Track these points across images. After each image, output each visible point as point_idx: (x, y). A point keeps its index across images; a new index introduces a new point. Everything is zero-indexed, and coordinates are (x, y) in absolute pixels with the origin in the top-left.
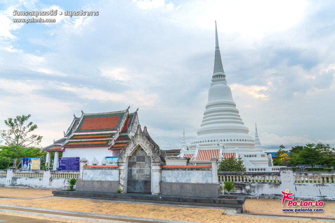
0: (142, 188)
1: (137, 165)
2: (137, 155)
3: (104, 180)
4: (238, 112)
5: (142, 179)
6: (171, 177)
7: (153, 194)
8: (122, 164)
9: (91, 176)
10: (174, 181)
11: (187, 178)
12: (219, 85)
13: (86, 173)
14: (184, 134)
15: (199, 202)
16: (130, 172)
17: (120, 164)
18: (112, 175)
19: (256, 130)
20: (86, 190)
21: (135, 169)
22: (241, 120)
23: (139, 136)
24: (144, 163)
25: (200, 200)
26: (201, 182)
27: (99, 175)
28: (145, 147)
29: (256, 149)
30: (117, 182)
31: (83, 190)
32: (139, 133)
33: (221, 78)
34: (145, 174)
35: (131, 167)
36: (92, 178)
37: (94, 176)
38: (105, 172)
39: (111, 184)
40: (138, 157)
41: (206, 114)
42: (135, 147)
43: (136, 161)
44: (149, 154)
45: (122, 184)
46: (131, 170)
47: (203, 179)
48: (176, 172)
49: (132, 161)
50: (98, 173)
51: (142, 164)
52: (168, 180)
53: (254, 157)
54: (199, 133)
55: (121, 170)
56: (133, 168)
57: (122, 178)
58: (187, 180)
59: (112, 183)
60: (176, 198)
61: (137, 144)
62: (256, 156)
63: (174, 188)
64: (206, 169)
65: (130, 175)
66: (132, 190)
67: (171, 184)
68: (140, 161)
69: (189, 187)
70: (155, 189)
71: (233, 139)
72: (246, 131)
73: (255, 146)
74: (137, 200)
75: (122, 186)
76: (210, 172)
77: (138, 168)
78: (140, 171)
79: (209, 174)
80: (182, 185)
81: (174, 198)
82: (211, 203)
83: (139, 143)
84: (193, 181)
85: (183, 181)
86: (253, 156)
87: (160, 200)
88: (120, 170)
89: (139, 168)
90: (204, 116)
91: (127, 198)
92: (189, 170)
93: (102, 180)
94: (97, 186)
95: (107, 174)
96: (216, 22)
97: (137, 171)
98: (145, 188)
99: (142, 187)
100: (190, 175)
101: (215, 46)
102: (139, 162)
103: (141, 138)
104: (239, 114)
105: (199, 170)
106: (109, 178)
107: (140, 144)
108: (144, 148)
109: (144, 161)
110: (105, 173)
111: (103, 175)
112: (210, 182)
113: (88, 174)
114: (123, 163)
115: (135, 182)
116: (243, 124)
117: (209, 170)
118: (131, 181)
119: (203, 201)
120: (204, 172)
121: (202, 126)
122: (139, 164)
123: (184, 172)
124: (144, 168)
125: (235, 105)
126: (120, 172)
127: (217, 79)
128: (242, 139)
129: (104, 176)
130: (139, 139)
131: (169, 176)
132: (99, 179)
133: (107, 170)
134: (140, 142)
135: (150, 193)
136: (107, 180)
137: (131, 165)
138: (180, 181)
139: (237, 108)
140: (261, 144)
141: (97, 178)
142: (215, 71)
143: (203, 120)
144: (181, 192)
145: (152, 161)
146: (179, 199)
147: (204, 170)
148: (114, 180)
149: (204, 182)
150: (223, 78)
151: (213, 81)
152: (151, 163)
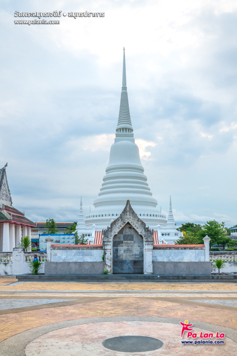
0: (130, 269)
1: (124, 244)
2: (124, 233)
3: (82, 261)
4: (145, 179)
5: (131, 259)
6: (163, 257)
7: (145, 273)
8: (108, 243)
9: (63, 257)
10: (166, 260)
11: (180, 257)
12: (125, 142)
13: (56, 254)
14: (81, 205)
15: (198, 279)
16: (116, 252)
17: (106, 243)
18: (91, 255)
19: (171, 205)
20: (60, 273)
21: (122, 249)
22: (149, 189)
23: (128, 213)
24: (133, 242)
25: (199, 277)
26: (193, 260)
27: (74, 255)
28: (137, 225)
29: (170, 227)
30: (101, 262)
31: (55, 273)
32: (128, 209)
33: (128, 133)
34: (134, 253)
35: (117, 246)
36: (65, 259)
37: (67, 257)
38: (81, 252)
39: (93, 265)
40: (125, 236)
41: (108, 180)
42: (124, 224)
43: (122, 240)
44: (141, 233)
45: (109, 264)
46: (117, 250)
47: (196, 258)
48: (168, 251)
49: (117, 240)
50: (73, 254)
51: (130, 243)
52: (160, 259)
53: (167, 236)
54: (96, 204)
55: (107, 249)
56: (119, 248)
57: (108, 259)
58: (180, 259)
59: (95, 264)
60: (175, 276)
61: (127, 222)
62: (169, 234)
63: (168, 266)
64: (199, 248)
65: (115, 255)
66: (120, 271)
67: (164, 263)
68: (127, 240)
69: (183, 266)
70: (148, 269)
71: (142, 214)
72: (154, 204)
73: (168, 223)
74: (132, 280)
75: (110, 267)
76: (203, 251)
77: (125, 248)
78: (128, 250)
79: (202, 253)
80: (176, 264)
81: (173, 276)
82: (209, 279)
83: (128, 221)
84: (186, 259)
85: (176, 260)
86: (166, 234)
87: (158, 279)
88: (105, 249)
89: (127, 248)
90: (103, 182)
91: (120, 278)
92: (182, 249)
93: (79, 261)
94: (73, 267)
95: (84, 255)
96: (124, 50)
97: (125, 251)
98: (134, 268)
99: (131, 267)
100: (183, 254)
101: (122, 86)
102: (126, 242)
103: (131, 215)
104: (147, 182)
105: (192, 249)
106: (88, 259)
107: (130, 222)
108: (135, 226)
109: (133, 240)
110: (82, 254)
111: (79, 255)
112: (202, 260)
113: (59, 255)
114: (110, 242)
115: (122, 262)
116: (151, 194)
117: (202, 249)
118: (117, 261)
119: (202, 278)
120: (197, 251)
121: (100, 195)
122: (127, 243)
123: (176, 251)
124: (133, 248)
125: (143, 171)
126: (106, 252)
127: (123, 133)
128: (149, 214)
129: (81, 257)
130: (128, 216)
131: (161, 256)
132: (74, 260)
133: (84, 250)
134: (131, 219)
135: (142, 273)
136: (86, 261)
137: (116, 244)
138: (172, 260)
139: (145, 174)
140: (175, 220)
141: (71, 259)
142: (120, 121)
143: (101, 187)
144: (175, 270)
145: (144, 240)
146: (178, 277)
147: (197, 249)
148: (95, 261)
149: (197, 261)
150: (130, 133)
151: (117, 135)
152: (143, 241)
